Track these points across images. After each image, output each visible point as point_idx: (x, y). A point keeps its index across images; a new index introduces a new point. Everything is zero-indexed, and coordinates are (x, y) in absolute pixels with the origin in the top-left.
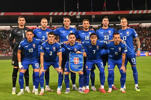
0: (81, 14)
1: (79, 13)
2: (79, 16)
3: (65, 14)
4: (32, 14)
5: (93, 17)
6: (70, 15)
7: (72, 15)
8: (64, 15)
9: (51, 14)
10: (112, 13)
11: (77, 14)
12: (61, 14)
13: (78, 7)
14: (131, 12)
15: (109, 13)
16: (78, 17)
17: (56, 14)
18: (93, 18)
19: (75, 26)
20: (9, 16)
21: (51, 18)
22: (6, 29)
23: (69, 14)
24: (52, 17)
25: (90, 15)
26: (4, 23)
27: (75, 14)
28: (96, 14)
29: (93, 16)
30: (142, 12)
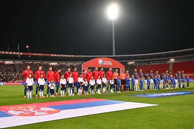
30: (12, 53)
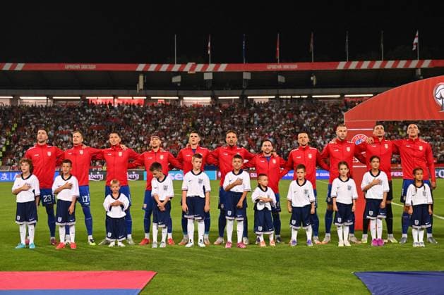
0: (216, 68)
1: (211, 67)
2: (211, 74)
3: (176, 68)
4: (92, 67)
5: (247, 76)
6: (187, 72)
7: (194, 72)
8: (173, 72)
9: (141, 67)
10: (294, 67)
11: (205, 68)
12: (164, 68)
13: (209, 52)
14: (341, 65)
15: (286, 67)
16: (208, 76)
17: (153, 67)
18: (246, 80)
19: (209, 98)
20: (40, 73)
21: (141, 78)
22: (40, 104)
23: (185, 70)
24: (144, 76)
25: (238, 71)
26: (29, 89)
27: (199, 68)
28: (253, 70)
29: (244, 74)
30: (371, 65)
